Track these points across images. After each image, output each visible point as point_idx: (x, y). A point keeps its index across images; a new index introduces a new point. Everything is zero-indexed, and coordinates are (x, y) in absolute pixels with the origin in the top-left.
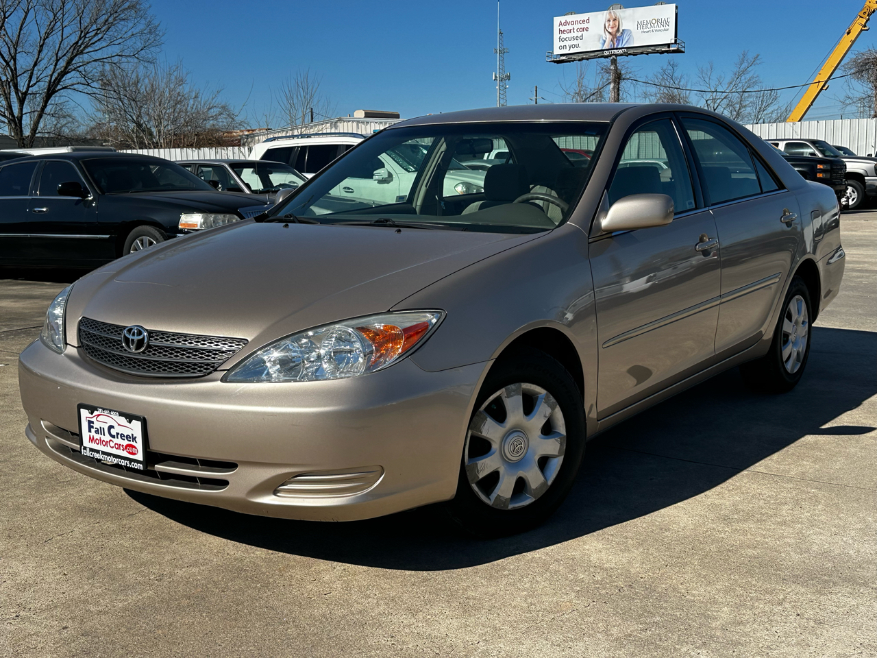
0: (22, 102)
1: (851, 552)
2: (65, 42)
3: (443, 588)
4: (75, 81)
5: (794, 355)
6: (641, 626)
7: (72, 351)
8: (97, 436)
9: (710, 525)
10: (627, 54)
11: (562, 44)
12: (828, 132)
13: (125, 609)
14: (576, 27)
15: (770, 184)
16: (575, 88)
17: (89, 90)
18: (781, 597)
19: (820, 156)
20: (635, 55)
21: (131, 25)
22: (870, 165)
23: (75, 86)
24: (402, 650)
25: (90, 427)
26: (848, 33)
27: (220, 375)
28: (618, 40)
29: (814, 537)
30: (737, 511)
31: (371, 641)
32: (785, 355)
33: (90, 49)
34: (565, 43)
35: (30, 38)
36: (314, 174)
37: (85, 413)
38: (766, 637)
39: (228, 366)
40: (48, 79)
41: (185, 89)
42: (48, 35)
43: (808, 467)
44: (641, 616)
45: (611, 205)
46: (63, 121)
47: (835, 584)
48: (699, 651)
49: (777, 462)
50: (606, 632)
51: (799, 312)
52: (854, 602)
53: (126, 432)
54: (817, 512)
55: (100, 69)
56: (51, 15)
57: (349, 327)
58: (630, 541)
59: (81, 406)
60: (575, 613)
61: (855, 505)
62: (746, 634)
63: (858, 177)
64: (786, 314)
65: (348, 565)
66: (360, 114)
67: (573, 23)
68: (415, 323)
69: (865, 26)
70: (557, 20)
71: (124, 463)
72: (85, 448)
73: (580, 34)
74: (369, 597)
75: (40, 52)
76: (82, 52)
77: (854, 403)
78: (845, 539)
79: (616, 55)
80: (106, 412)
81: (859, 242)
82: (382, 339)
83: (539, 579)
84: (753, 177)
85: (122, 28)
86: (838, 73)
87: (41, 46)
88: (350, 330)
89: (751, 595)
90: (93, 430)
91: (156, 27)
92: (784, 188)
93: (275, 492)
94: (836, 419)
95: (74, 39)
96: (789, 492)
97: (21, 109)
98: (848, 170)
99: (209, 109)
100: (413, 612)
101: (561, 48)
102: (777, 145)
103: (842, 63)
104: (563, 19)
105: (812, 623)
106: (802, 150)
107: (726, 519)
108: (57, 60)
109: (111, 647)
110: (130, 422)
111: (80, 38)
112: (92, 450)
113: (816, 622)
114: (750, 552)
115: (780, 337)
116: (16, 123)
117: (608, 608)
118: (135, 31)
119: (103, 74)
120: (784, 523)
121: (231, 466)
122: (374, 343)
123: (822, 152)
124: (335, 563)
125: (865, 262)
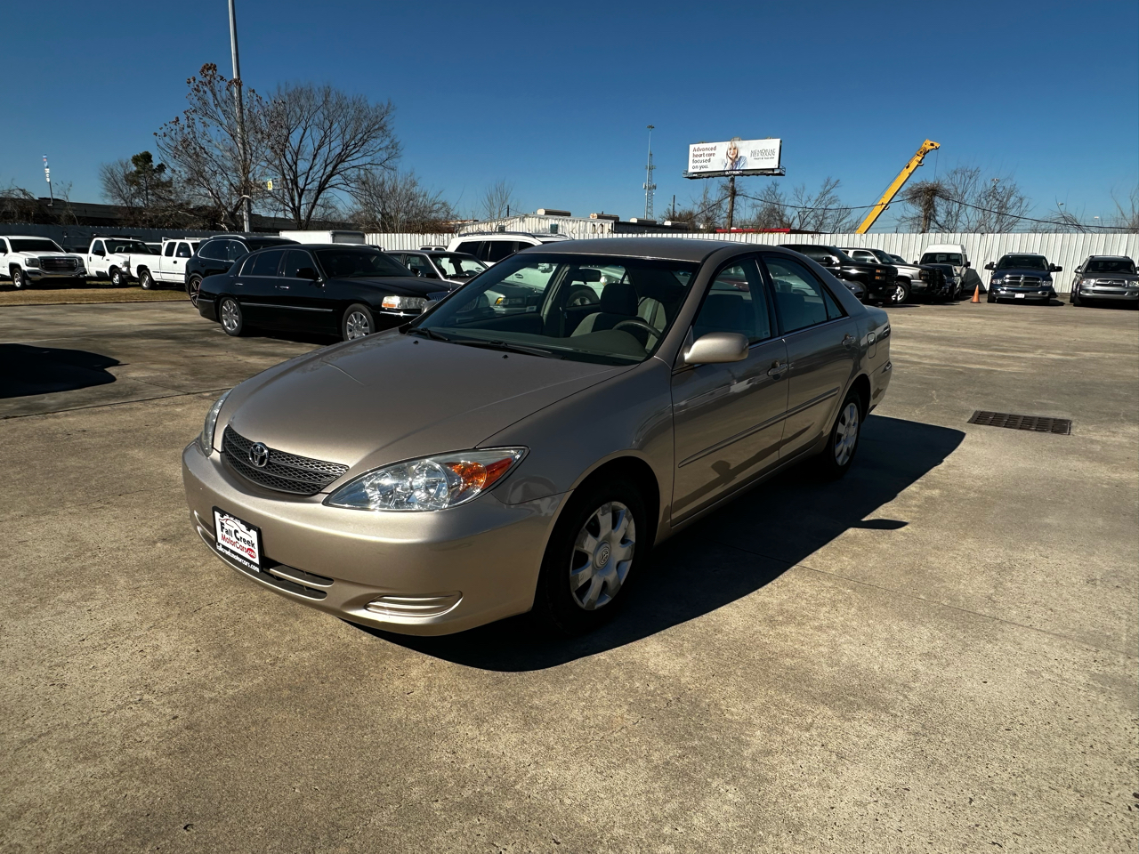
0: (300, 197)
1: (876, 667)
2: (333, 153)
3: (513, 693)
4: (338, 181)
5: (845, 450)
6: (680, 752)
7: (216, 456)
8: (227, 536)
9: (758, 628)
10: (742, 175)
11: (695, 165)
12: (887, 243)
13: (233, 698)
14: (706, 152)
15: (835, 312)
16: (701, 199)
17: (349, 189)
18: (809, 721)
19: (879, 263)
20: (748, 175)
21: (379, 141)
22: (916, 271)
23: (339, 186)
24: (459, 769)
25: (222, 528)
26: (907, 167)
27: (322, 497)
28: (736, 164)
29: (845, 646)
30: (781, 612)
31: (434, 758)
32: (838, 450)
33: (349, 158)
34: (697, 164)
35: (308, 149)
36: (494, 263)
37: (217, 515)
38: (791, 774)
39: (330, 489)
40: (319, 179)
41: (416, 190)
42: (320, 147)
43: (846, 563)
44: (682, 737)
45: (695, 341)
46: (329, 211)
47: (859, 707)
48: (728, 788)
49: (823, 558)
50: (648, 758)
51: (851, 417)
52: (874, 732)
53: (247, 538)
54: (850, 616)
55: (356, 173)
56: (323, 134)
57: (437, 462)
58: (686, 644)
59: (215, 509)
60: (624, 731)
61: (882, 609)
62: (773, 768)
63: (905, 280)
64: (841, 419)
65: (436, 659)
66: (541, 212)
67: (703, 150)
68: (500, 459)
69: (920, 162)
70: (692, 147)
71: (246, 563)
72: (219, 544)
73: (708, 158)
74: (445, 699)
75: (314, 159)
76: (344, 161)
77: (890, 496)
78: (871, 651)
79: (735, 175)
80: (232, 519)
81: (903, 335)
82: (470, 474)
83: (599, 686)
84: (822, 302)
85: (373, 143)
86: (896, 198)
87: (315, 156)
88: (438, 466)
89: (783, 717)
90: (224, 530)
91: (397, 144)
92: (847, 315)
93: (366, 607)
94: (875, 512)
95: (338, 151)
96: (828, 591)
97: (300, 201)
98: (899, 274)
99: (433, 205)
100: (480, 721)
101: (694, 167)
102: (847, 252)
103: (901, 190)
104: (697, 146)
105: (834, 757)
106: (866, 257)
107: (771, 622)
108: (326, 166)
109: (206, 744)
110: (249, 530)
111: (343, 150)
112: (223, 547)
113: (840, 756)
114: (788, 662)
115: (834, 437)
116: (296, 210)
117: (654, 726)
118: (383, 145)
119: (359, 176)
120: (820, 628)
121: (328, 580)
122: (462, 476)
123: (880, 259)
124: (426, 656)
125: (906, 354)
